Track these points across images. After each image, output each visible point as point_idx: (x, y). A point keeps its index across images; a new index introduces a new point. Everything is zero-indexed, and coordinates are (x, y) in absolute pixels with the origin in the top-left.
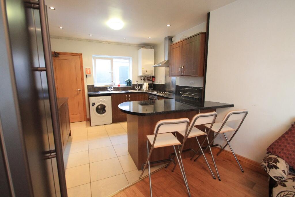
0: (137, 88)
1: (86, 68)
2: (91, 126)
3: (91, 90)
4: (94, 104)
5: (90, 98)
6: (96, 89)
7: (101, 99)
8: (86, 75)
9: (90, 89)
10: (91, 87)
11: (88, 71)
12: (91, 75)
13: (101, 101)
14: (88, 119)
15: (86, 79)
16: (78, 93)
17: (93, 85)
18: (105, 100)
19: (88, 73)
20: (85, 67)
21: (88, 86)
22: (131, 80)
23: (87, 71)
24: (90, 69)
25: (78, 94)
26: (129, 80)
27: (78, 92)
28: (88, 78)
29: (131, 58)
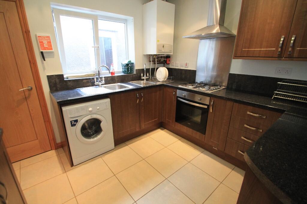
0: (143, 76)
1: (38, 35)
2: (72, 165)
3: (58, 86)
4: (76, 121)
5: (64, 109)
6: (69, 83)
7: (90, 109)
8: (42, 53)
9: (55, 84)
10: (57, 81)
11: (45, 42)
12: (52, 52)
13: (90, 111)
14: (59, 144)
15: (43, 63)
16: (27, 96)
17: (62, 76)
18: (98, 109)
19: (45, 49)
20: (35, 32)
21: (49, 77)
22: (132, 62)
23: (41, 42)
24: (49, 37)
25: (26, 98)
26: (130, 62)
27: (27, 93)
28: (45, 59)
29: (131, 19)
